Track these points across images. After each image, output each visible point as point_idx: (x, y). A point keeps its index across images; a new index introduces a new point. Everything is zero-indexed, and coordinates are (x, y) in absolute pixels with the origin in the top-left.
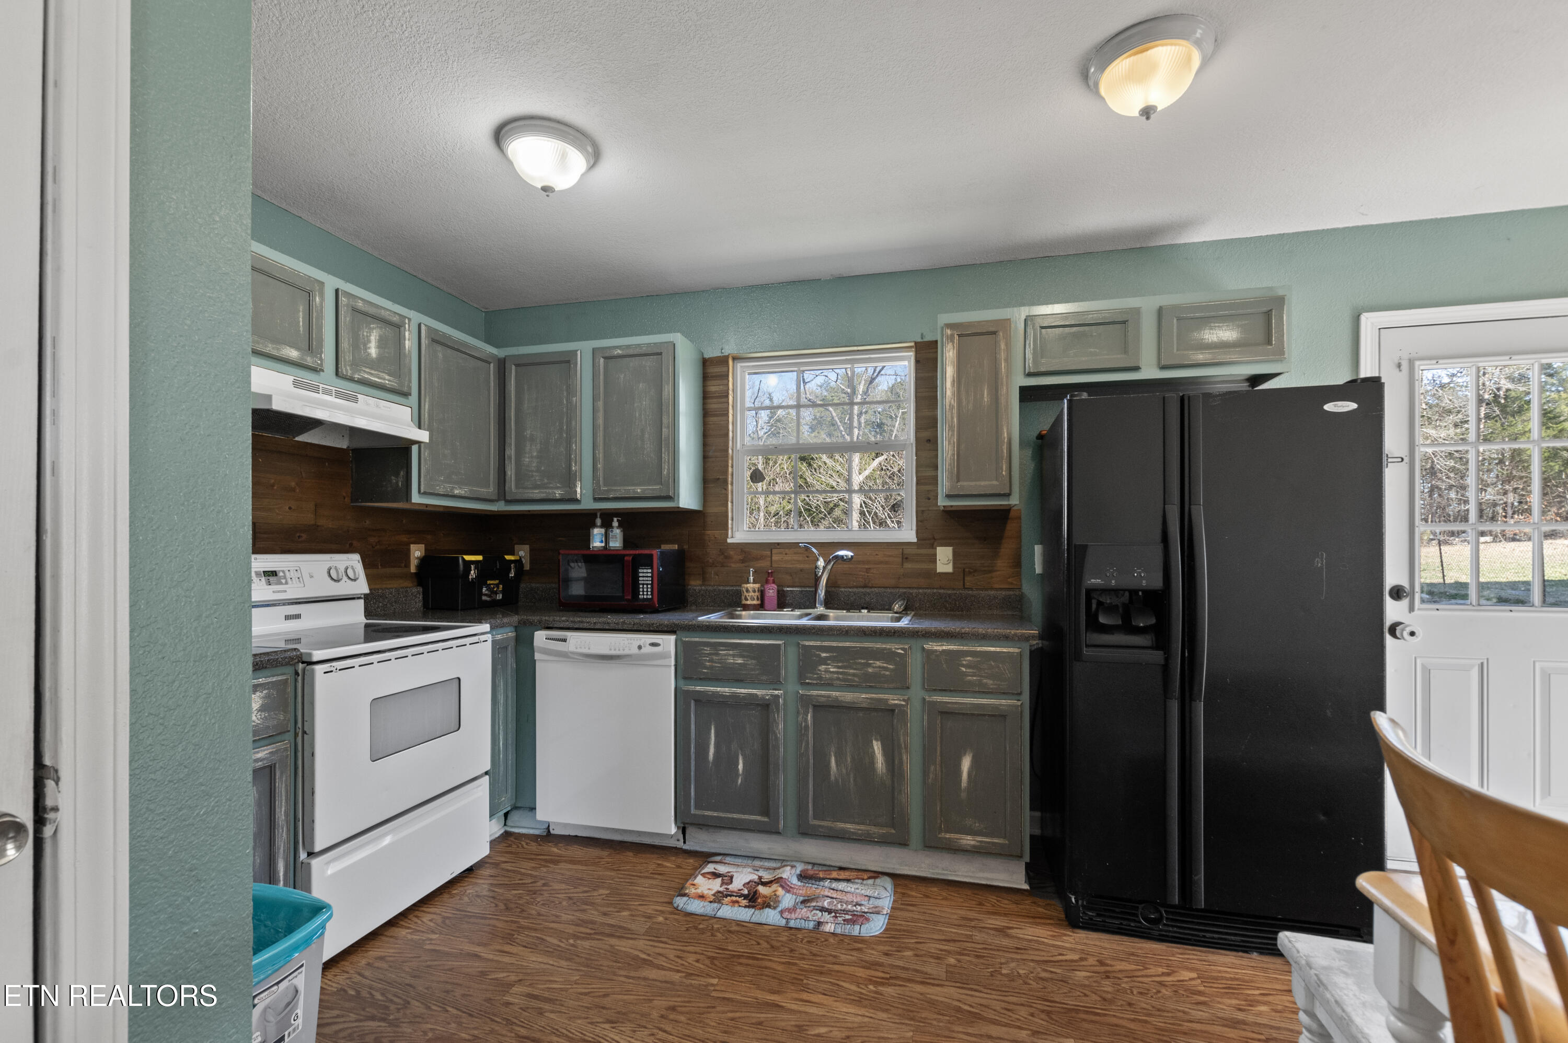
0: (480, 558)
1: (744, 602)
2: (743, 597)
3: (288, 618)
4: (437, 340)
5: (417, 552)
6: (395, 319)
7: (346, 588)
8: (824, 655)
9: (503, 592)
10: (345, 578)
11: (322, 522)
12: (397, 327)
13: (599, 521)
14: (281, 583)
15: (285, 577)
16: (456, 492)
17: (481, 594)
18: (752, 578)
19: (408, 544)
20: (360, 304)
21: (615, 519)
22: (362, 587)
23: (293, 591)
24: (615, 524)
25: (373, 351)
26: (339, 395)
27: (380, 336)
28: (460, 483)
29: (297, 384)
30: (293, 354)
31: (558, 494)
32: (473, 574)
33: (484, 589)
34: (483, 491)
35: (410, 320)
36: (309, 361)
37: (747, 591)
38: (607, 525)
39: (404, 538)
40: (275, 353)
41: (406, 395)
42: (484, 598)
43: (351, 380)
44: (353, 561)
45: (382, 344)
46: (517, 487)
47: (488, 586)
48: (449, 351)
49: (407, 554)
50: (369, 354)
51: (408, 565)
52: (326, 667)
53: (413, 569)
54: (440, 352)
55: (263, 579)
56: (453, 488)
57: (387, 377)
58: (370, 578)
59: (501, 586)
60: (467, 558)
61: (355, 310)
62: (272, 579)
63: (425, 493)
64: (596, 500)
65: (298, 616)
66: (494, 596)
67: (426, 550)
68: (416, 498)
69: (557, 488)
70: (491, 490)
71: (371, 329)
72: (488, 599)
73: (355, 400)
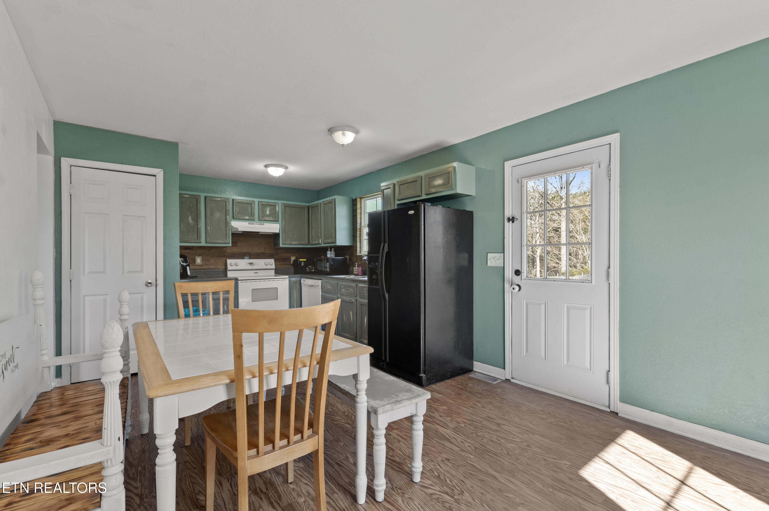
0: (305, 260)
1: (355, 273)
2: (354, 272)
3: (255, 273)
4: (286, 206)
5: (293, 258)
6: (274, 204)
7: (269, 267)
8: (342, 286)
9: (314, 269)
10: (269, 265)
11: (266, 252)
12: (275, 206)
13: (329, 249)
14: (253, 265)
15: (254, 264)
16: (293, 243)
17: (306, 270)
18: (356, 266)
19: (290, 257)
20: (264, 203)
21: (333, 249)
22: (273, 267)
23: (255, 267)
24: (333, 250)
25: (268, 213)
26: (259, 224)
27: (270, 209)
28: (294, 241)
29: (249, 224)
30: (247, 218)
31: (317, 242)
32: (303, 264)
33: (307, 268)
34: (303, 242)
35: (278, 203)
36: (251, 218)
37: (356, 269)
38: (331, 250)
39: (289, 255)
40: (243, 218)
41: (278, 221)
42: (307, 271)
43: (262, 220)
44: (272, 261)
45: (270, 211)
46: (312, 241)
47: (309, 268)
48: (291, 208)
49: (290, 259)
50: (267, 214)
51: (290, 261)
52: (241, 281)
53: (292, 263)
54: (288, 209)
55: (249, 264)
56: (292, 242)
57: (271, 218)
58: (275, 265)
59: (314, 268)
60: (301, 260)
61: (262, 205)
62: (251, 265)
63: (283, 244)
64: (324, 244)
65: (257, 273)
66: (311, 270)
67: (296, 258)
68: (281, 245)
69: (317, 241)
70: (306, 242)
71: (267, 208)
72: (309, 271)
73: (264, 225)
